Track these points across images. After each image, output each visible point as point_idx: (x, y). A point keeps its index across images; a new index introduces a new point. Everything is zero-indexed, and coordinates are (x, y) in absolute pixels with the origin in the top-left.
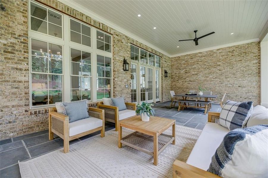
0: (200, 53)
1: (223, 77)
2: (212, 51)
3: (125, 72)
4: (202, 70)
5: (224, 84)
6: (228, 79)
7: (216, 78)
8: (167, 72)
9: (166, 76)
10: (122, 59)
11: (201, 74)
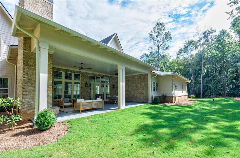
0: (130, 76)
1: (137, 89)
2: (134, 76)
3: (86, 88)
4: (130, 85)
5: (138, 92)
6: (139, 90)
7: (135, 89)
8: (114, 85)
9: (113, 88)
10: (85, 82)
11: (130, 87)
